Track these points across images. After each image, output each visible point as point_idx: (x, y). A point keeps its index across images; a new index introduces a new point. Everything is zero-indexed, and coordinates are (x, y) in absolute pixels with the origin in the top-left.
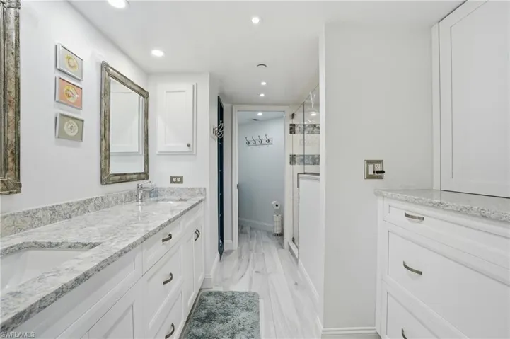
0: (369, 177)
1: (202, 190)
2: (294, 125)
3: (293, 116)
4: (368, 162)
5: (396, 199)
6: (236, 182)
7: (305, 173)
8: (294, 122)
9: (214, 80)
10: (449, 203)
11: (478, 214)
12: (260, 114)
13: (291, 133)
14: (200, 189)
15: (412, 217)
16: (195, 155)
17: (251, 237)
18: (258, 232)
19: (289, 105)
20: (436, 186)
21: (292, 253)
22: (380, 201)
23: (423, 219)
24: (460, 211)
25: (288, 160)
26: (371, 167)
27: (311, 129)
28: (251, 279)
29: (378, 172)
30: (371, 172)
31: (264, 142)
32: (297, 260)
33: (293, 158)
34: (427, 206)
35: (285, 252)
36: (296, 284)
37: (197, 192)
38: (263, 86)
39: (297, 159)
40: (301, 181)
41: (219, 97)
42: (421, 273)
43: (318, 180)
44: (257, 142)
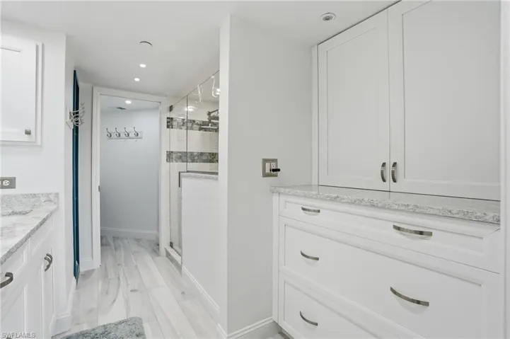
0: (265, 175)
1: (52, 197)
2: (172, 118)
3: (171, 108)
4: (265, 161)
5: (294, 195)
6: (96, 183)
7: (188, 172)
8: (172, 115)
9: (72, 48)
10: (345, 197)
11: (369, 204)
12: (128, 102)
13: (168, 127)
14: (48, 195)
15: (309, 210)
16: (41, 146)
17: (115, 249)
18: (125, 241)
19: (166, 96)
20: (315, 182)
21: (172, 260)
22: (275, 197)
23: (319, 211)
24: (353, 203)
25: (164, 157)
26: (268, 165)
27: (191, 124)
28: (127, 302)
29: (274, 170)
30: (268, 171)
31: (132, 135)
32: (179, 267)
33: (170, 155)
34: (325, 200)
35: (162, 259)
36: (183, 293)
37: (43, 199)
38: (142, 68)
39: (174, 156)
40: (183, 180)
41: (75, 71)
42: (317, 259)
43: (217, 179)
44: (122, 135)
